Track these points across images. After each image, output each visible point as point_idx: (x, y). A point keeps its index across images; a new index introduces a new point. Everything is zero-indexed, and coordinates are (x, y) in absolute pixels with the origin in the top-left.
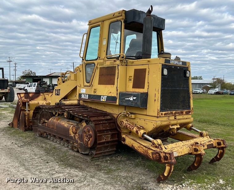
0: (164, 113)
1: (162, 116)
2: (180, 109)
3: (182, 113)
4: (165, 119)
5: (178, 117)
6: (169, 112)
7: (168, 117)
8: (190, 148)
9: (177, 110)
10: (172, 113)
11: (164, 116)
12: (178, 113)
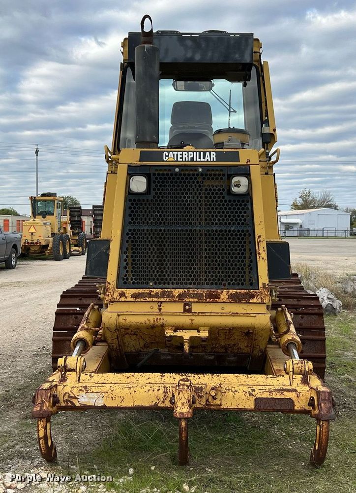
0: (129, 292)
1: (123, 300)
2: (207, 287)
5: (196, 308)
7: (155, 305)
8: (165, 392)
9: (192, 286)
10: (170, 295)
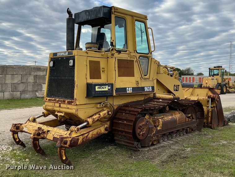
0: (48, 98)
1: (47, 101)
2: (63, 98)
3: (64, 102)
4: (51, 104)
5: (62, 105)
6: (53, 99)
7: (54, 103)
9: (60, 98)
11: (48, 101)
12: (61, 101)
